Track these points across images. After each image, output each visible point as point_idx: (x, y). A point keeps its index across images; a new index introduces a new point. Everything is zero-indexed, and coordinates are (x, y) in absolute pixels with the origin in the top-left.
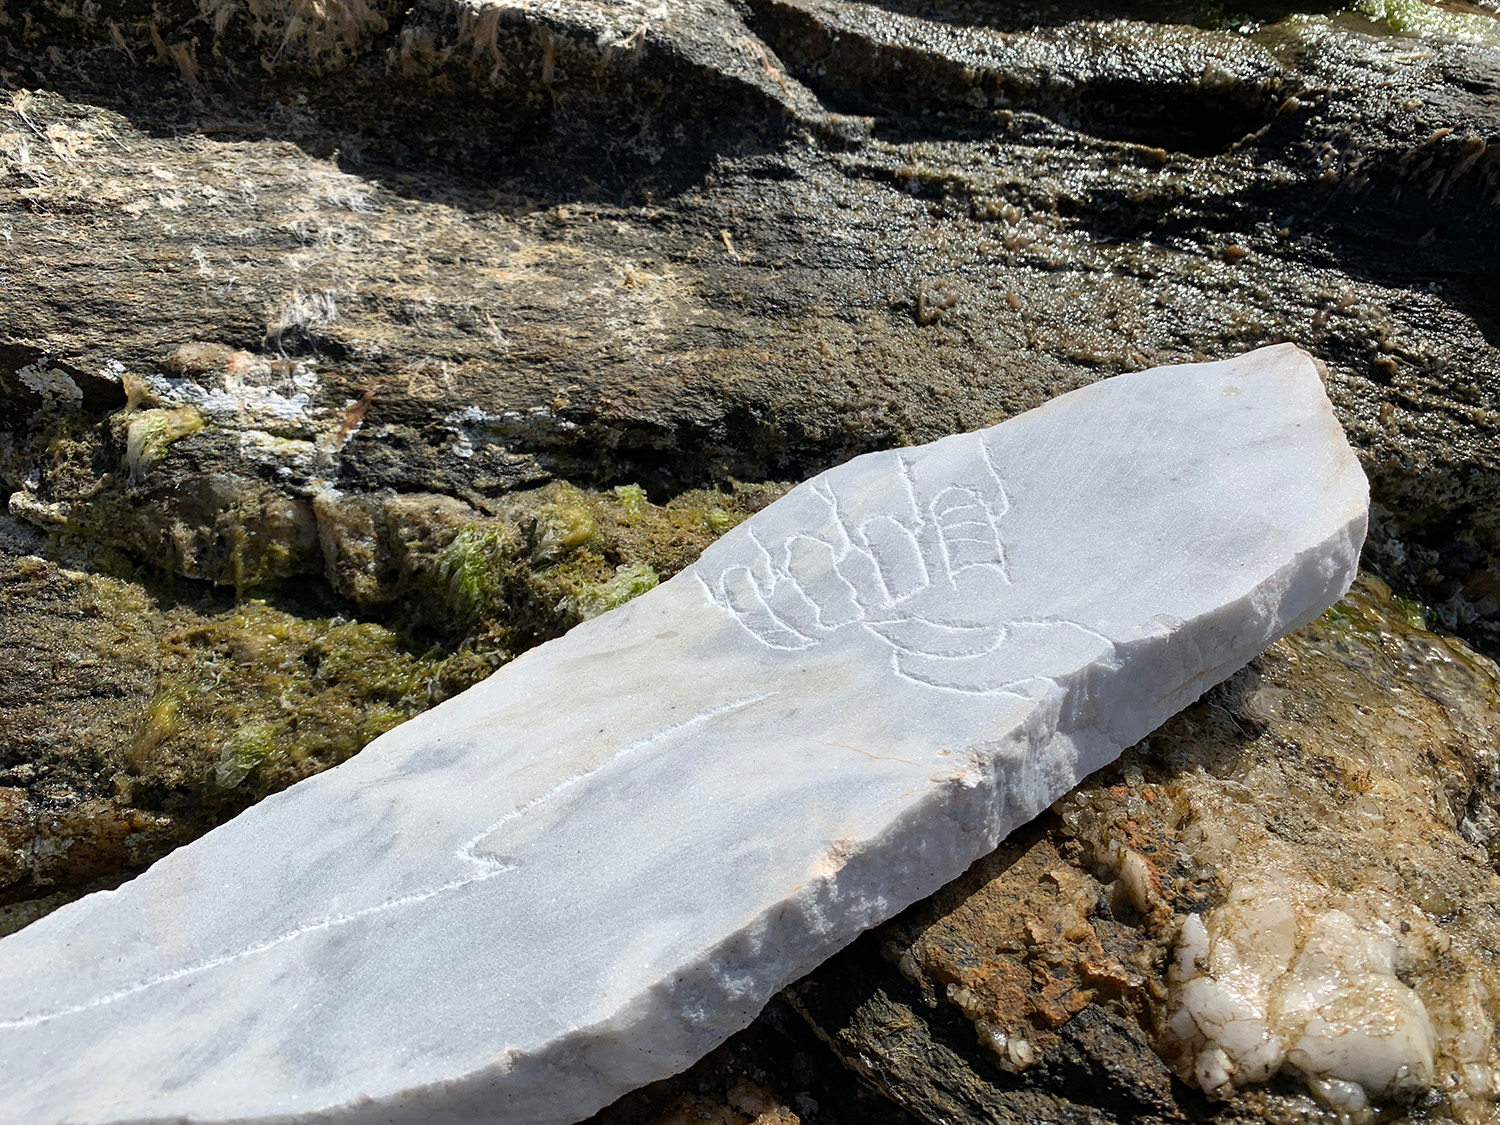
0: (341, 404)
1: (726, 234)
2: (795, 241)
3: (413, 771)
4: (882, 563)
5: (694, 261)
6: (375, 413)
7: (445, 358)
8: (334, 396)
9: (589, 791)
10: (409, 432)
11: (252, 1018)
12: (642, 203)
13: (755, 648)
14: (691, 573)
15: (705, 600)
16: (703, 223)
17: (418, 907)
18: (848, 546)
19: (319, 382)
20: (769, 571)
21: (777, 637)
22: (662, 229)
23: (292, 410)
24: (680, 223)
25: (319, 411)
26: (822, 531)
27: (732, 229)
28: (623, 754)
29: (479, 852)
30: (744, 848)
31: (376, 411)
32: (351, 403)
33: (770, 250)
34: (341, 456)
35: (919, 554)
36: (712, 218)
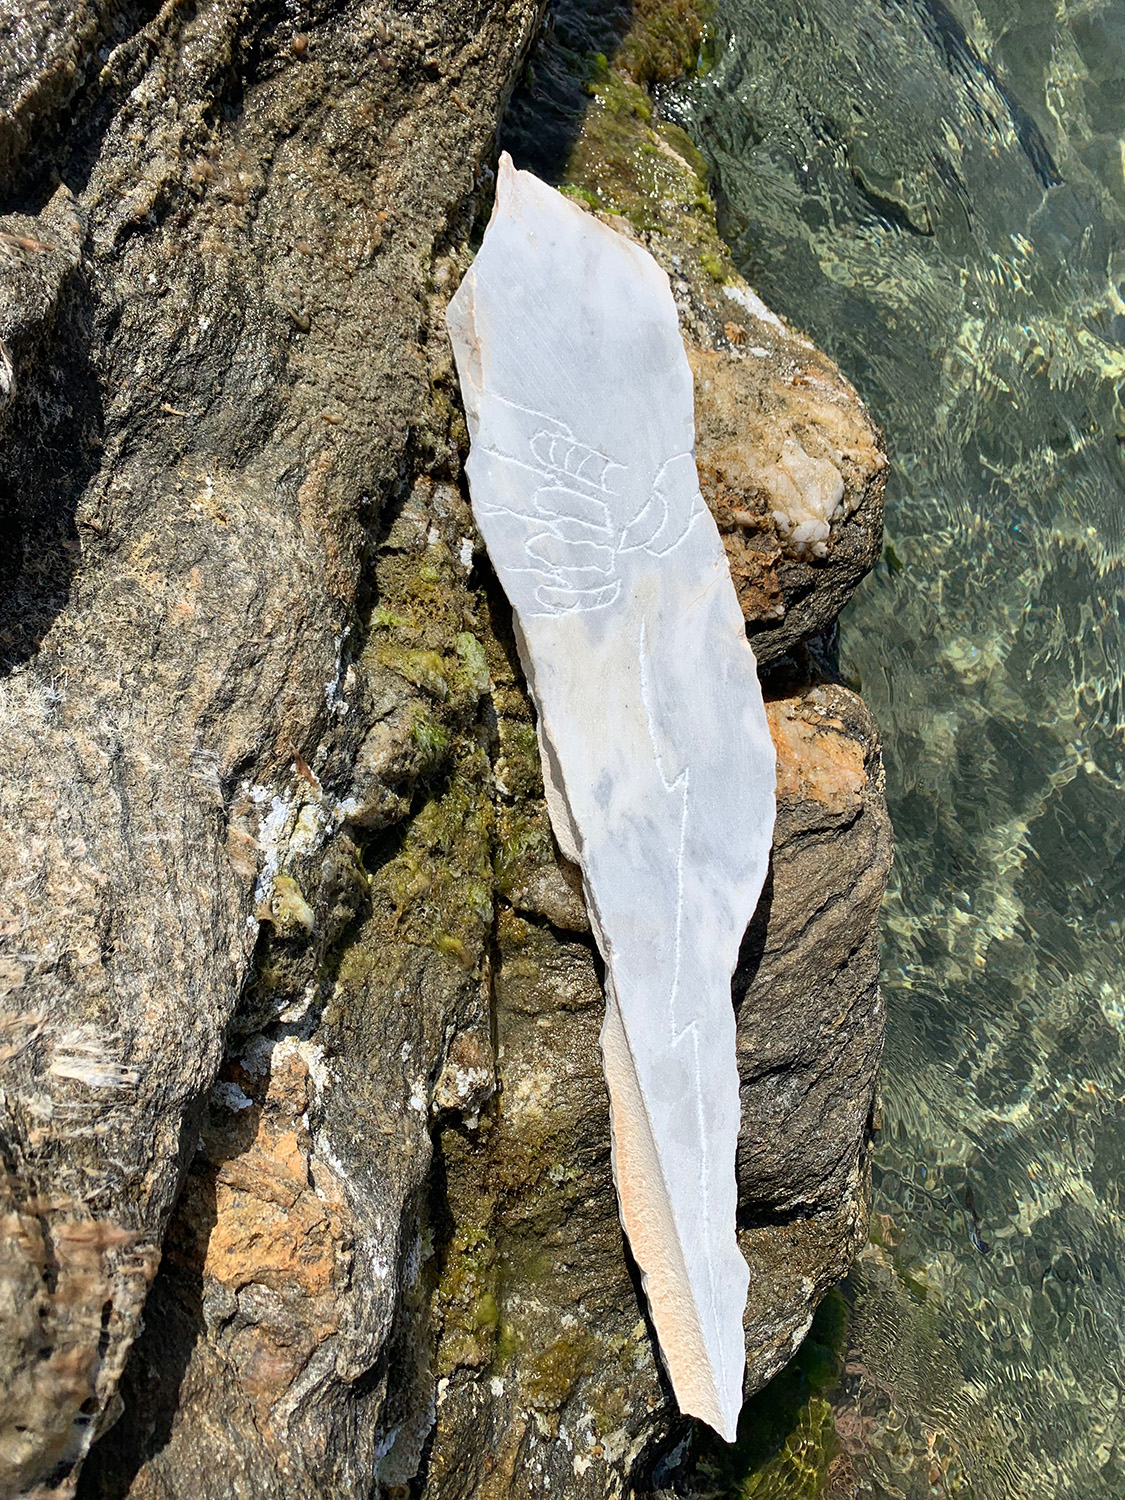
0: (292, 774)
1: (167, 407)
2: (199, 361)
3: (607, 802)
4: (576, 516)
5: (185, 451)
6: (307, 755)
7: (281, 688)
8: (282, 777)
9: (661, 724)
10: (328, 737)
11: (715, 892)
12: (100, 451)
13: (607, 611)
14: (529, 619)
15: (556, 621)
16: (145, 417)
17: (690, 816)
18: (551, 524)
19: (265, 784)
20: (549, 576)
21: (606, 598)
22: (133, 452)
23: (281, 812)
24: (135, 434)
25: (287, 792)
26: (531, 531)
27: (164, 399)
28: (645, 701)
29: (671, 782)
30: (725, 671)
31: (306, 755)
32: (293, 768)
33: (199, 385)
34: (326, 790)
35: (578, 494)
36: (146, 406)
